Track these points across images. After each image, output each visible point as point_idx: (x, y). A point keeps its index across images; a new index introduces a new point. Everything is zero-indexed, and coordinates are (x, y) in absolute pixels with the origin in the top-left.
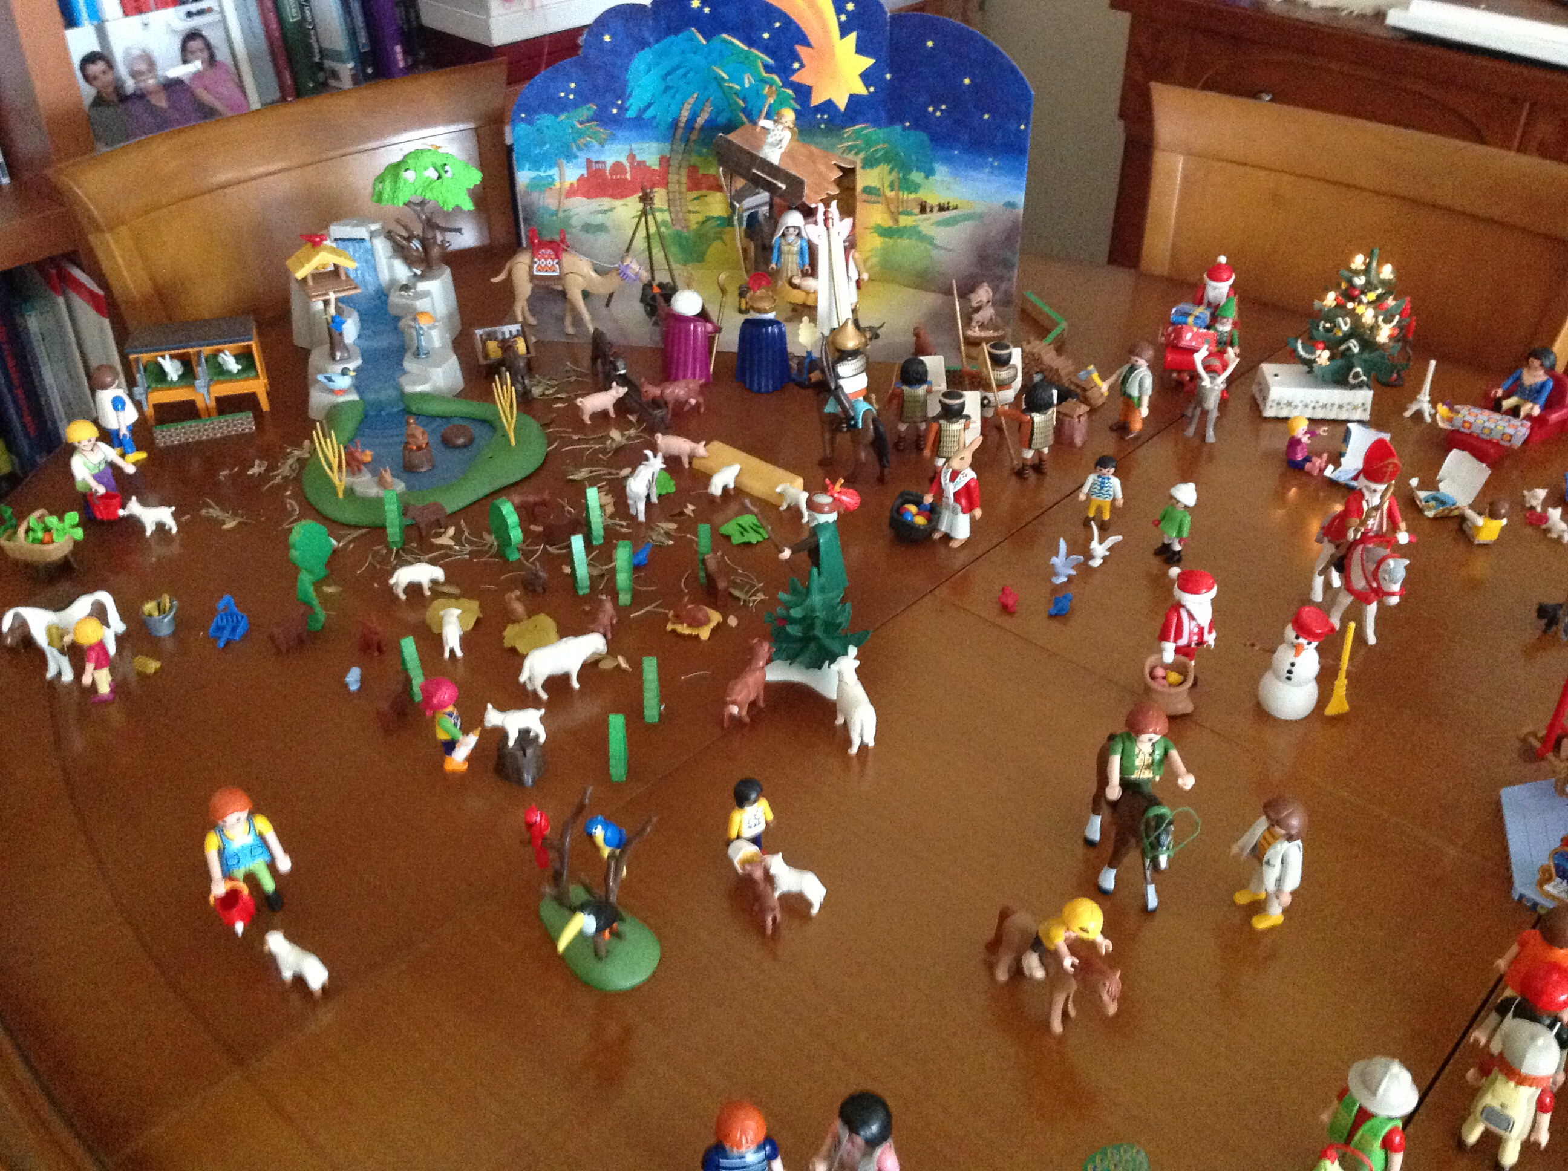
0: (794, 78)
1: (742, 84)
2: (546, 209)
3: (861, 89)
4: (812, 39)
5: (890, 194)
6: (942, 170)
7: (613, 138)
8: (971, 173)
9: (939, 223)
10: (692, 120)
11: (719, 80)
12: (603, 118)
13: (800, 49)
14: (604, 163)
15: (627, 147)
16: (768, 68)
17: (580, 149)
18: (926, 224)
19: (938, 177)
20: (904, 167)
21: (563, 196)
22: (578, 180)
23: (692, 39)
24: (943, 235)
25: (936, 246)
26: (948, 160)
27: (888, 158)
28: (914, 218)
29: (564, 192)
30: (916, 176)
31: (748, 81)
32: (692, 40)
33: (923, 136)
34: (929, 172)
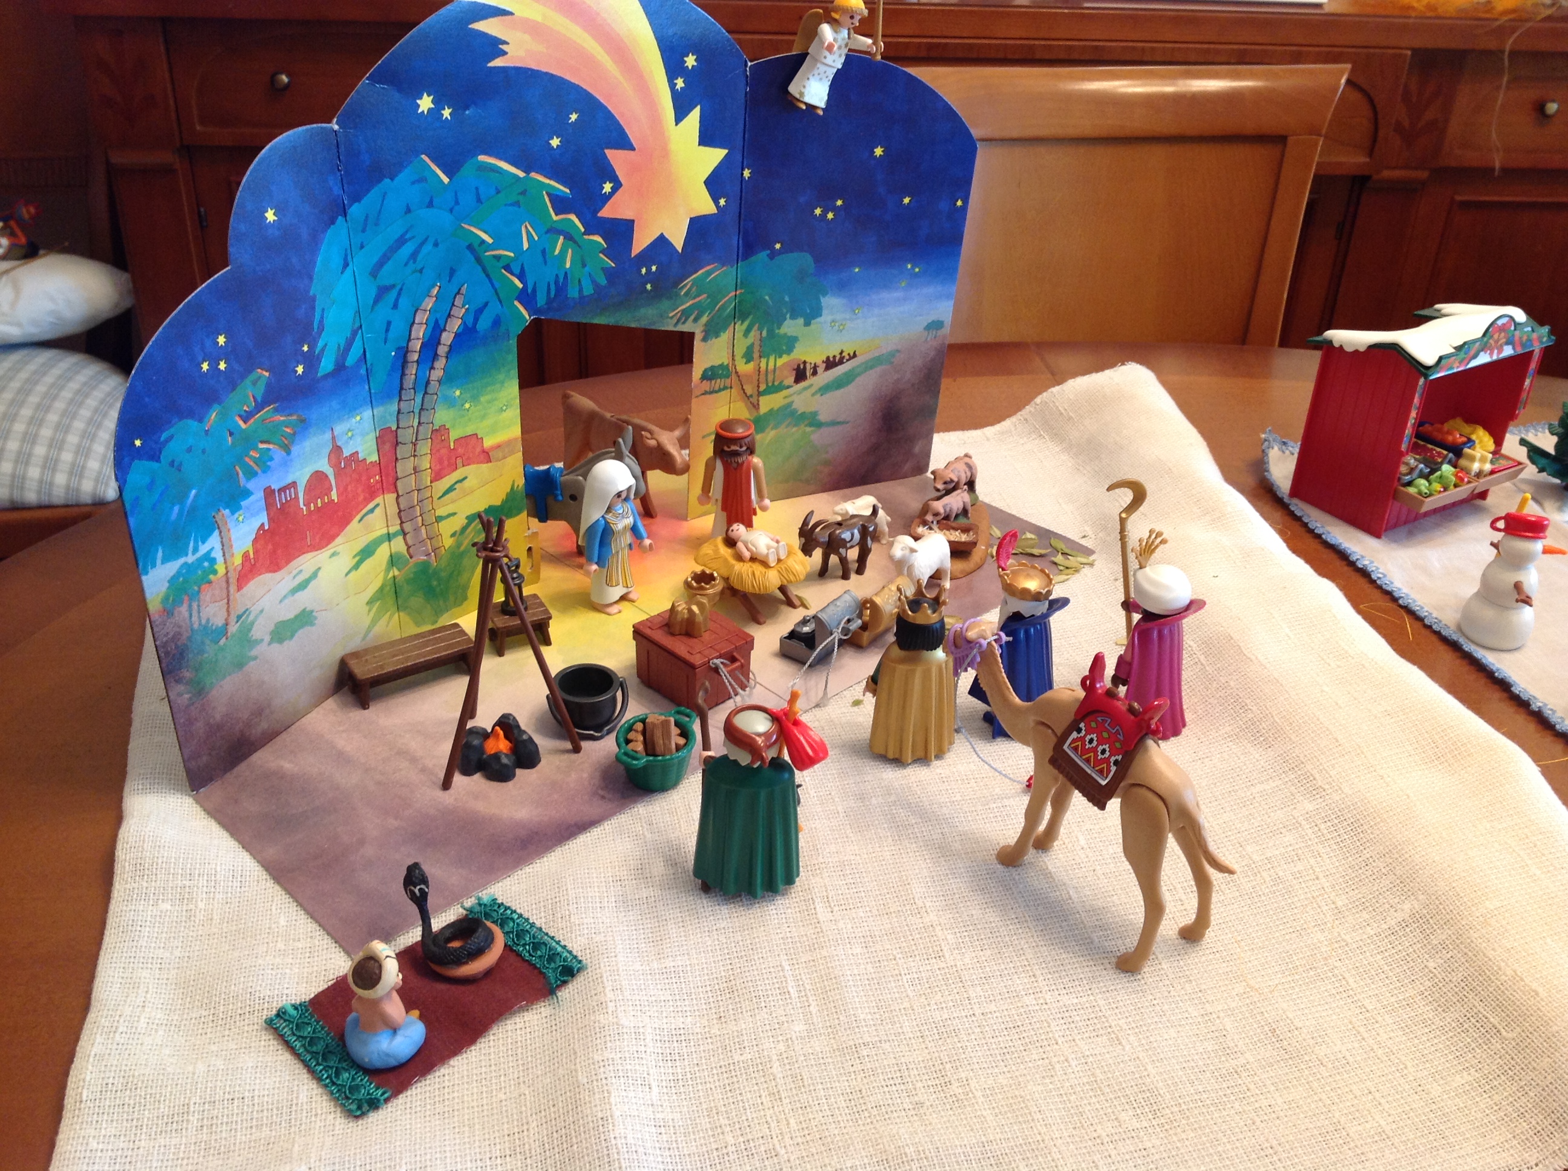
0: (606, 212)
1: (517, 246)
2: (206, 629)
3: (705, 205)
4: (632, 134)
5: (745, 368)
6: (832, 305)
7: (304, 426)
9: (825, 389)
11: (474, 249)
12: (282, 393)
13: (616, 157)
14: (294, 484)
15: (328, 436)
17: (251, 474)
18: (805, 396)
19: (826, 317)
20: (772, 318)
21: (233, 588)
22: (255, 541)
24: (831, 405)
27: (744, 311)
28: (785, 392)
29: (233, 580)
30: (791, 327)
31: (527, 237)
32: (422, 180)
33: (803, 259)
34: (812, 314)
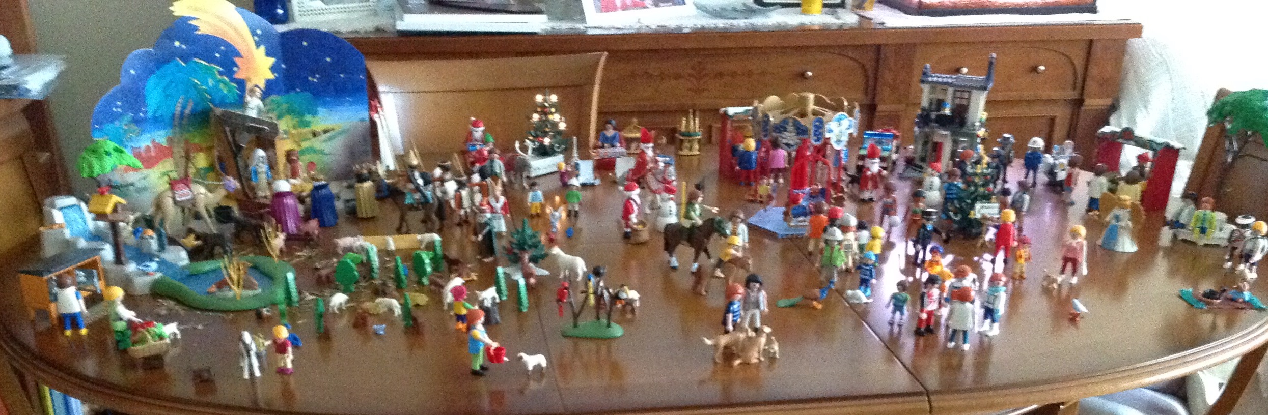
0: (236, 76)
1: (207, 85)
3: (271, 76)
4: (242, 54)
5: (294, 132)
6: (322, 111)
7: (143, 132)
8: (339, 108)
9: (325, 141)
10: (182, 113)
11: (195, 85)
12: (137, 121)
13: (237, 60)
14: (141, 147)
15: (150, 136)
16: (221, 73)
17: (128, 142)
18: (317, 143)
19: (320, 115)
20: (300, 114)
23: (178, 65)
24: (327, 147)
25: (326, 154)
26: (325, 104)
27: (290, 111)
28: (310, 142)
30: (308, 118)
31: (211, 82)
33: (308, 95)
34: (314, 114)
